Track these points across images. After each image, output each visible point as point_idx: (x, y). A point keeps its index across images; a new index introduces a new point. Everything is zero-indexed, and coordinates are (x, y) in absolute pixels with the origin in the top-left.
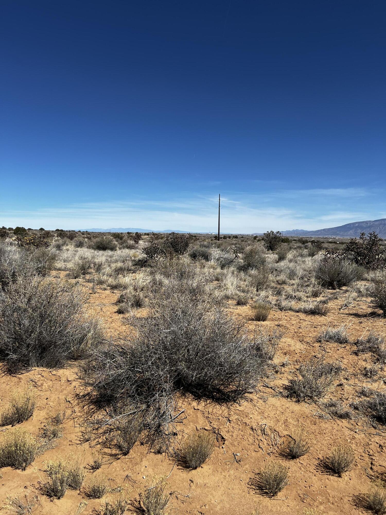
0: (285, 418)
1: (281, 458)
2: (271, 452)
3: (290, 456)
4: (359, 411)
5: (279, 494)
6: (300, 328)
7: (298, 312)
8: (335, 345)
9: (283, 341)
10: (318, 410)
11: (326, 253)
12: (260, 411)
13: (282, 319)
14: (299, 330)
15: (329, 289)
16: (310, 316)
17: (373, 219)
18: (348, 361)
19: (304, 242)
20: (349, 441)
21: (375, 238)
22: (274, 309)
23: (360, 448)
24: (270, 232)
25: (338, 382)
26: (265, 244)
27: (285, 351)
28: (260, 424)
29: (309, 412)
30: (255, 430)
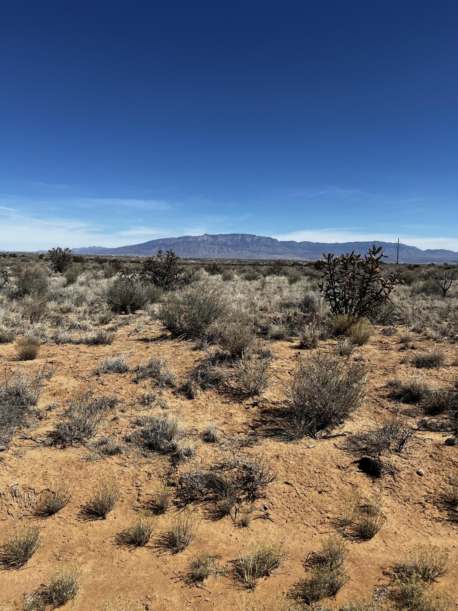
0: (45, 471)
1: (36, 519)
2: (24, 515)
3: (47, 513)
4: (131, 443)
5: (30, 561)
6: (77, 362)
7: (78, 344)
8: (114, 375)
9: (53, 380)
10: (87, 452)
11: (121, 274)
12: (11, 470)
13: (57, 355)
14: (75, 365)
15: (122, 314)
16: (92, 347)
17: (177, 236)
18: (126, 391)
19: (100, 261)
20: (117, 477)
21: (173, 256)
22: (49, 344)
23: (128, 481)
24: (56, 248)
25: (112, 417)
26: (52, 265)
27: (55, 391)
28: (10, 485)
29: (76, 457)
30: (3, 494)
